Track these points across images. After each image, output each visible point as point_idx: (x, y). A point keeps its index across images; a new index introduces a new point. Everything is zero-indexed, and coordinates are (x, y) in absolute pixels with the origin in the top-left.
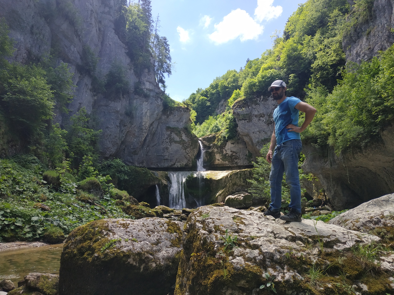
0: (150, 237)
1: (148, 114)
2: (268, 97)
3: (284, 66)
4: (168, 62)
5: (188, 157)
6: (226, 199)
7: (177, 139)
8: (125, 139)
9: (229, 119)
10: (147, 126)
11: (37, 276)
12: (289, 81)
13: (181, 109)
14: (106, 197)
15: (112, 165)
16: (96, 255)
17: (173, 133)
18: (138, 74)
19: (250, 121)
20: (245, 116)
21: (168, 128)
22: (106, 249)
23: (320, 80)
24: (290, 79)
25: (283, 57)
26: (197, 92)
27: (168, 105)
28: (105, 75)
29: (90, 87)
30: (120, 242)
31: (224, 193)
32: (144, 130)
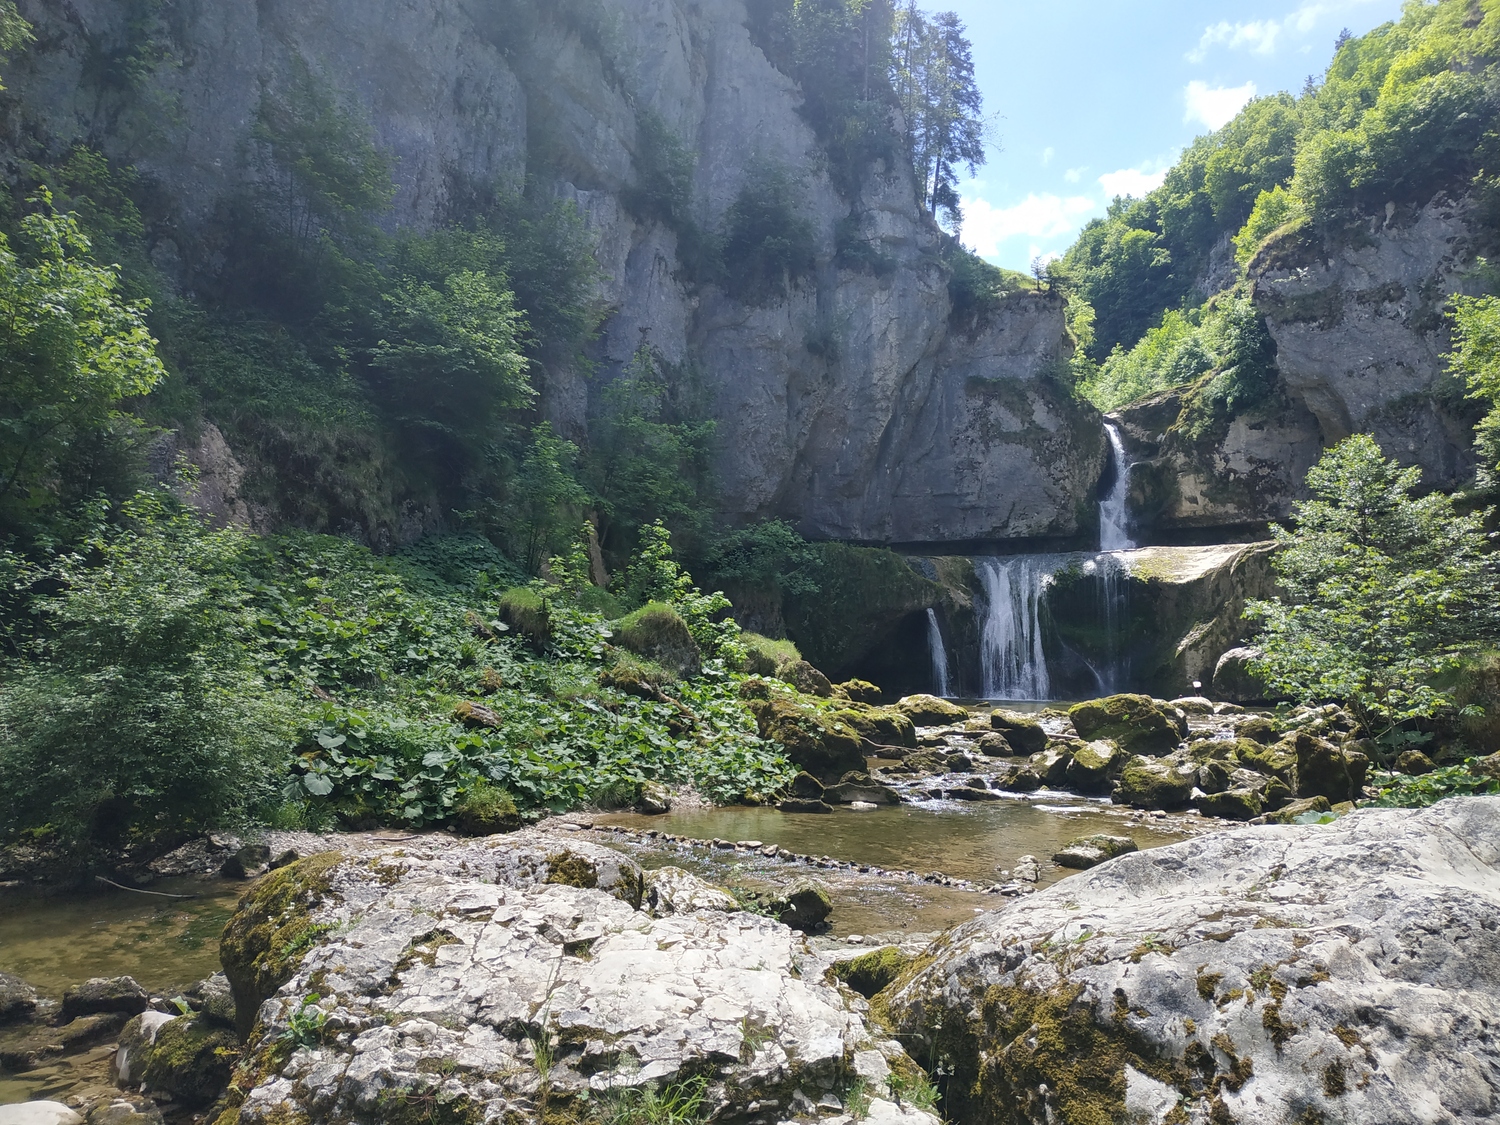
1: (892, 338)
2: (1421, 205)
4: (968, 112)
5: (1061, 494)
6: (1219, 664)
7: (1013, 424)
8: (809, 442)
9: (1236, 323)
10: (891, 383)
13: (1024, 302)
14: (710, 667)
15: (759, 544)
17: (994, 403)
18: (848, 184)
19: (1331, 323)
20: (1310, 301)
21: (975, 385)
26: (1110, 213)
27: (970, 293)
28: (724, 210)
29: (673, 264)
31: (1214, 639)
32: (879, 401)
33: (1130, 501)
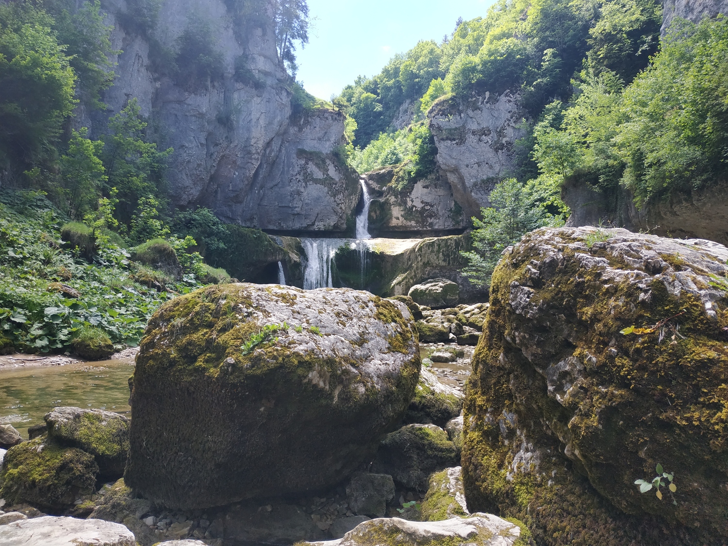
0: (345, 326)
1: (262, 122)
2: (500, 95)
3: (535, 32)
4: (302, 16)
5: (340, 211)
6: (411, 291)
7: (319, 174)
8: (216, 171)
9: (420, 137)
10: (259, 147)
11: (73, 413)
12: (542, 63)
13: (326, 115)
14: (188, 278)
15: (194, 220)
16: (231, 360)
17: (310, 163)
18: (242, 39)
19: (461, 142)
20: (453, 131)
21: (301, 153)
22: (254, 347)
23: (605, 63)
24: (544, 59)
25: (533, 13)
26: (356, 83)
27: (300, 105)
28: (175, 37)
29: (146, 61)
30: (284, 331)
31: (407, 281)
32: (254, 154)
33: (370, 218)
